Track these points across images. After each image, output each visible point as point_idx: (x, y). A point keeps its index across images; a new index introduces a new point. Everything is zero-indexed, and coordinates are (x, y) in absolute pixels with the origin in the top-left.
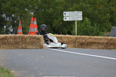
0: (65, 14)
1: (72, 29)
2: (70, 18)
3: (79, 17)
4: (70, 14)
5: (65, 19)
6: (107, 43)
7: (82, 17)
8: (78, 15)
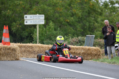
0: (26, 17)
1: (33, 34)
2: (31, 22)
3: (40, 20)
4: (31, 17)
5: (26, 22)
6: (84, 53)
7: (44, 20)
8: (39, 18)
